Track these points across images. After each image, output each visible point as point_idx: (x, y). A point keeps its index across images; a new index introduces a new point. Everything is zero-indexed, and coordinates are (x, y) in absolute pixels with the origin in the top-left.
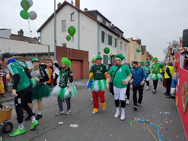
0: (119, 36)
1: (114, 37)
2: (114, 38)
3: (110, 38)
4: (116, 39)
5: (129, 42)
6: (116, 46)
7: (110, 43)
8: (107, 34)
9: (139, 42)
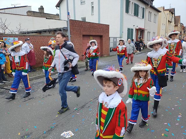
0: (148, 5)
1: (141, 5)
2: (141, 7)
3: (136, 7)
4: (143, 9)
5: (160, 12)
6: (143, 17)
7: (136, 14)
8: (132, 3)
9: (172, 11)
